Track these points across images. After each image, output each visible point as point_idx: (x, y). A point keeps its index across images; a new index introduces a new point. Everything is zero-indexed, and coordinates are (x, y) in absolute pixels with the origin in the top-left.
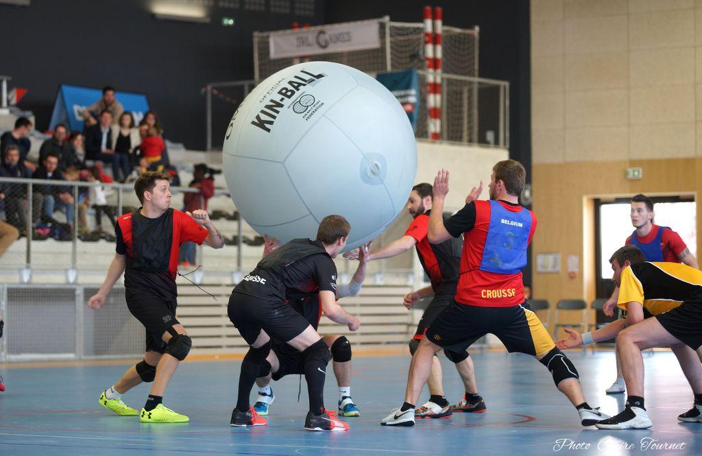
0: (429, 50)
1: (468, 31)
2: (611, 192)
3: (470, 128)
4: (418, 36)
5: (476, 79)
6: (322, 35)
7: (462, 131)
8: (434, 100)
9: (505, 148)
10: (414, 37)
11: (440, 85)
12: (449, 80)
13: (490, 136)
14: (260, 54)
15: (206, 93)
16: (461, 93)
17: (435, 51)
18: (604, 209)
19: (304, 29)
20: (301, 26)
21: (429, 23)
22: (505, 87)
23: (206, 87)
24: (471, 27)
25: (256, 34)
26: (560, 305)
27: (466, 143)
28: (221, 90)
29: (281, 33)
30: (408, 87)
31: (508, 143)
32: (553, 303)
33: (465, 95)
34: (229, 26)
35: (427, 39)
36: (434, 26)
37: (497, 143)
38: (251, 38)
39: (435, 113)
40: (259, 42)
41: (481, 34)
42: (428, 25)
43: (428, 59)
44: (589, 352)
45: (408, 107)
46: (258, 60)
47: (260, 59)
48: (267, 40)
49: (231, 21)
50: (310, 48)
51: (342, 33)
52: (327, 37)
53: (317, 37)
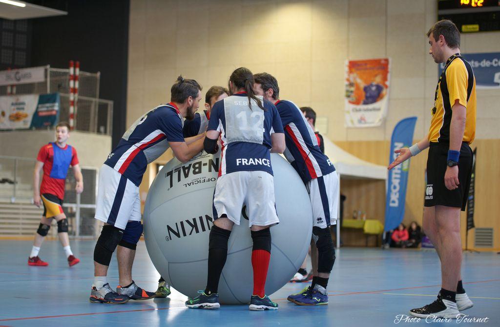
0: (72, 84)
1: (94, 75)
5: (97, 100)
6: (17, 74)
8: (73, 109)
9: (110, 135)
11: (76, 102)
12: (82, 100)
13: (102, 129)
17: (74, 84)
20: (11, 69)
21: (72, 69)
22: (111, 104)
24: (96, 72)
30: (54, 101)
31: (111, 132)
35: (71, 78)
36: (75, 71)
37: (105, 132)
39: (72, 116)
41: (101, 76)
42: (71, 71)
43: (71, 88)
45: (54, 113)
50: (12, 80)
51: (27, 73)
52: (20, 75)
53: (15, 75)
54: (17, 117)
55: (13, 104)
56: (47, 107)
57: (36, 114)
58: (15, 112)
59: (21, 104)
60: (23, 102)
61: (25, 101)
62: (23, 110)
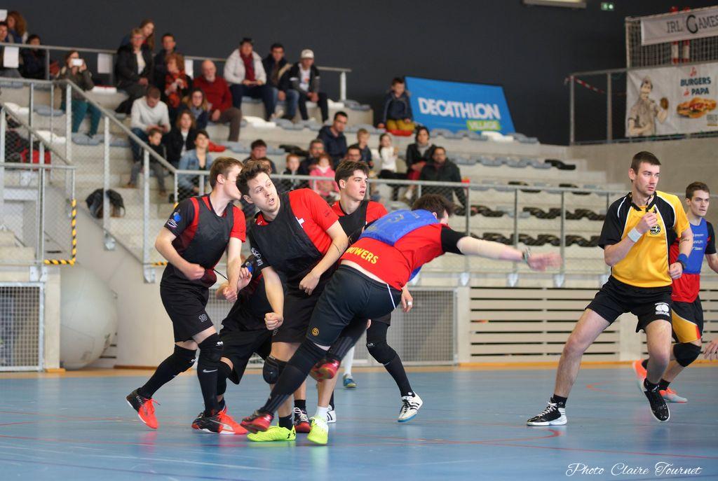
6: (692, 18)
14: (632, 41)
15: (569, 82)
19: (674, 13)
20: (680, 10)
23: (568, 77)
25: (627, 19)
28: (585, 79)
29: (651, 17)
34: (608, 11)
38: (624, 22)
40: (629, 29)
46: (630, 47)
47: (632, 46)
48: (638, 26)
49: (611, 7)
50: (681, 33)
51: (711, 17)
52: (697, 21)
53: (687, 22)
54: (693, 110)
55: (683, 83)
58: (690, 98)
59: (702, 82)
60: (706, 77)
61: (709, 75)
62: (707, 95)
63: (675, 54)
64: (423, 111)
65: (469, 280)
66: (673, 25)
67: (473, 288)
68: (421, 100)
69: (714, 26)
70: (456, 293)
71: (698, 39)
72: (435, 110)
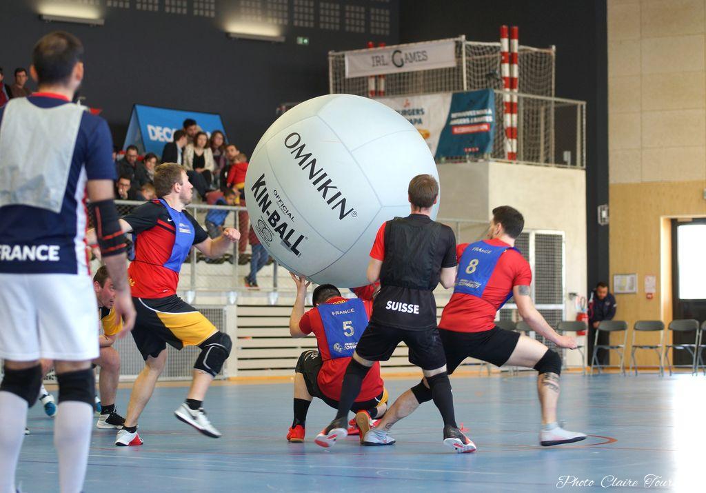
0: (506, 67)
1: (544, 51)
2: (688, 213)
3: (547, 148)
4: (494, 55)
5: (553, 99)
6: (397, 54)
7: (538, 151)
8: (510, 120)
9: (582, 169)
10: (491, 56)
11: (517, 105)
12: (525, 99)
13: (567, 156)
14: (335, 74)
15: (280, 112)
16: (538, 113)
17: (511, 70)
18: (681, 230)
19: (379, 48)
20: (376, 46)
21: (505, 41)
22: (582, 106)
23: (280, 107)
24: (548, 47)
25: (330, 53)
26: (637, 328)
27: (543, 164)
29: (355, 51)
30: (484, 107)
31: (584, 162)
32: (630, 325)
33: (542, 115)
34: (303, 46)
35: (503, 58)
36: (510, 45)
37: (574, 163)
38: (328, 56)
39: (512, 133)
40: (333, 63)
41: (557, 52)
42: (504, 44)
43: (505, 78)
44: (667, 373)
45: (485, 127)
46: (333, 79)
47: (335, 78)
48: (342, 59)
49: (306, 41)
50: (386, 67)
51: (418, 52)
52: (403, 56)
53: (393, 56)
56: (470, 117)
57: (448, 130)
59: (415, 113)
60: (420, 108)
61: (423, 107)
62: (420, 125)
63: (372, 87)
64: (152, 138)
65: (237, 299)
66: (378, 59)
67: (239, 306)
68: (150, 127)
69: (420, 60)
70: (225, 311)
71: (404, 73)
72: (162, 137)
